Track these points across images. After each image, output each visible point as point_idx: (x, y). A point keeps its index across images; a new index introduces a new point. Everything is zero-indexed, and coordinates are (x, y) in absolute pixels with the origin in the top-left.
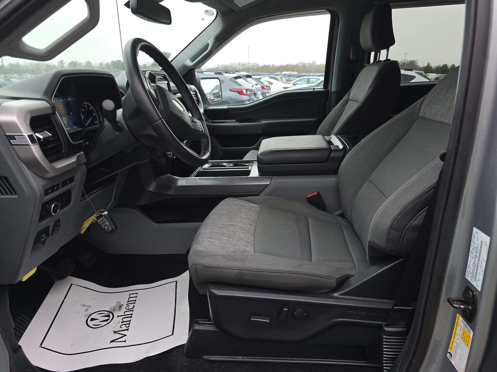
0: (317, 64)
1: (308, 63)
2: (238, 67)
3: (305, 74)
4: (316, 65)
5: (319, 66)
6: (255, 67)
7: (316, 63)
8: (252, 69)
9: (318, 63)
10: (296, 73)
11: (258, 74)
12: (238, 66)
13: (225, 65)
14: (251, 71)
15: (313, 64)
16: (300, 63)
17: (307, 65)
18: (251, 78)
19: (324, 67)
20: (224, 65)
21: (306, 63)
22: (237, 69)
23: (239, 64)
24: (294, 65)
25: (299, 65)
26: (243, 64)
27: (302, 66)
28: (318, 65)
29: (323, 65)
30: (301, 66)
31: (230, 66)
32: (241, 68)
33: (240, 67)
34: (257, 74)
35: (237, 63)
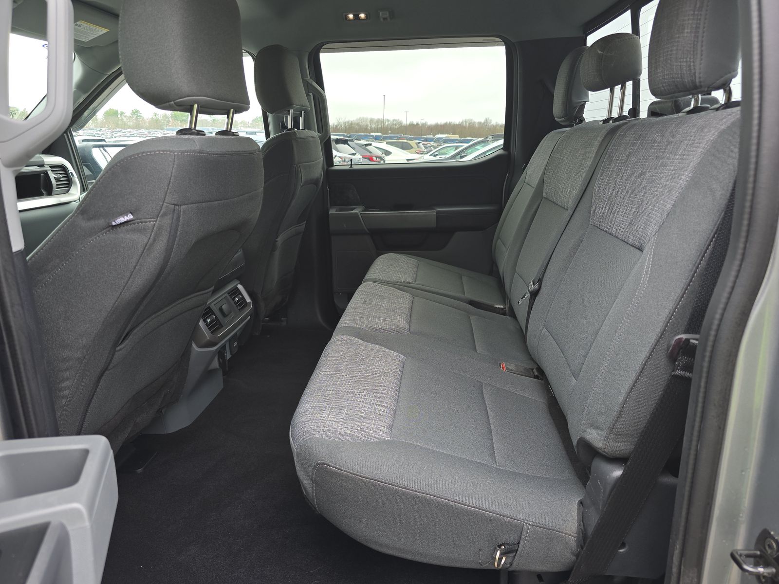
0: (492, 123)
1: (478, 123)
2: (369, 126)
3: (471, 138)
4: (490, 125)
5: (495, 127)
6: (396, 126)
7: (490, 122)
8: (391, 129)
9: (494, 123)
10: (457, 137)
11: (397, 137)
12: (369, 124)
13: (350, 122)
14: (390, 132)
15: (486, 124)
16: (466, 121)
17: (477, 126)
18: (346, 145)
19: (503, 129)
20: (348, 122)
21: (474, 123)
22: (368, 128)
23: (371, 120)
24: (457, 125)
25: (464, 125)
26: (378, 121)
27: (469, 126)
28: (493, 126)
29: (501, 126)
30: (467, 126)
31: (358, 124)
32: (374, 128)
33: (373, 126)
34: (395, 137)
35: (369, 119)
